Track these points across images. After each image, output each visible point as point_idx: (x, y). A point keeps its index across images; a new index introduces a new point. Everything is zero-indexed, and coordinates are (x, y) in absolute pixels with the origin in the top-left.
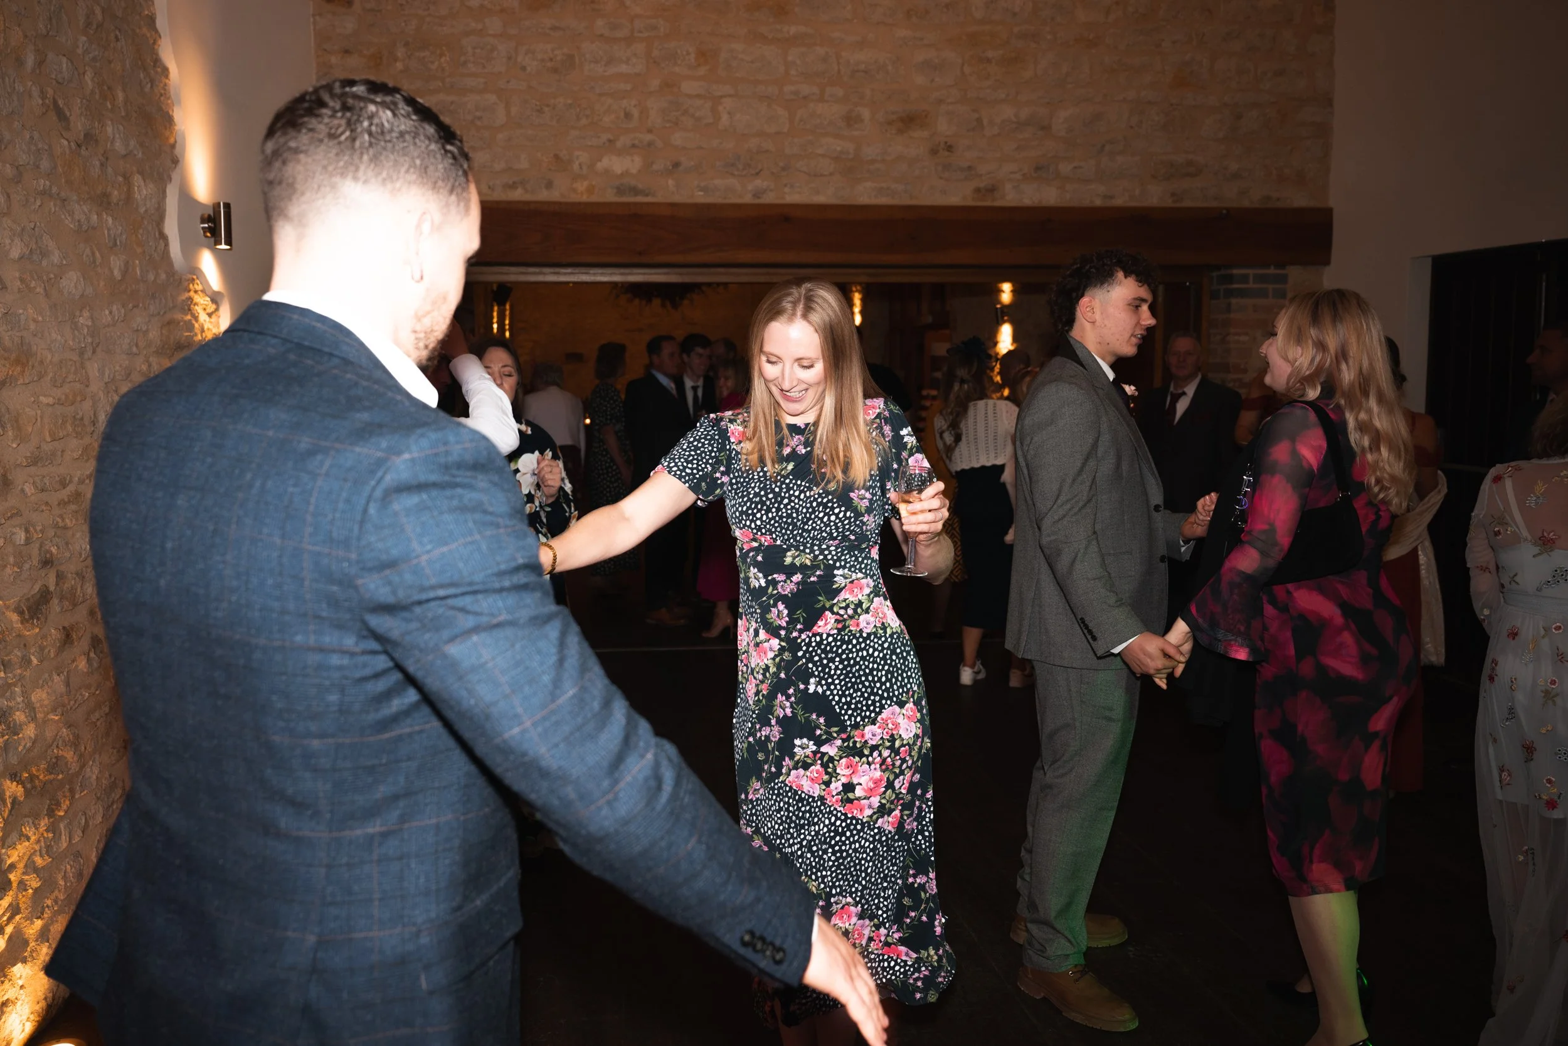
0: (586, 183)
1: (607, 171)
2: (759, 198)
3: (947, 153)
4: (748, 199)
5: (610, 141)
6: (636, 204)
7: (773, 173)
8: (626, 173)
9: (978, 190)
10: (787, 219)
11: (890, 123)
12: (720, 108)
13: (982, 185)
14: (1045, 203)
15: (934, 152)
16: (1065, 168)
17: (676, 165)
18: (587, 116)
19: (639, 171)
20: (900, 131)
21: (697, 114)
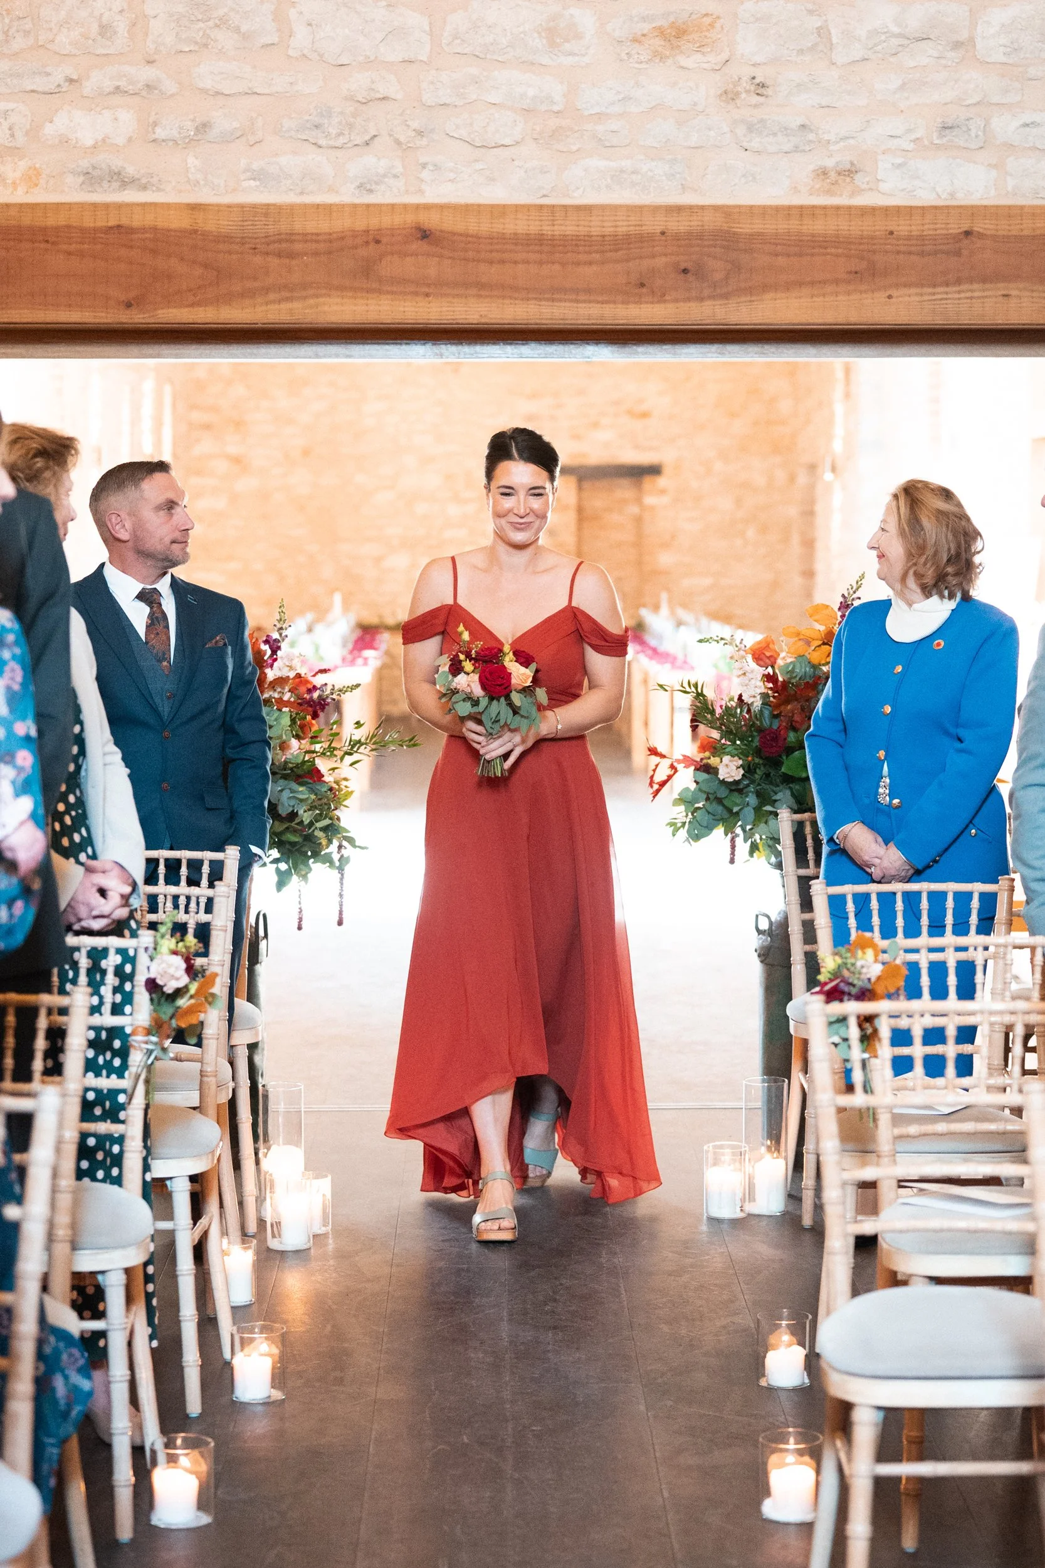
0: (23, 165)
1: (64, 141)
2: (370, 191)
3: (756, 99)
4: (347, 195)
5: (71, 81)
6: (119, 206)
7: (398, 142)
8: (102, 145)
9: (824, 173)
10: (424, 234)
11: (635, 40)
12: (293, 13)
13: (830, 163)
14: (962, 199)
15: (729, 96)
16: (1005, 126)
17: (204, 127)
18: (27, 33)
19: (130, 140)
20: (658, 56)
21: (244, 28)
